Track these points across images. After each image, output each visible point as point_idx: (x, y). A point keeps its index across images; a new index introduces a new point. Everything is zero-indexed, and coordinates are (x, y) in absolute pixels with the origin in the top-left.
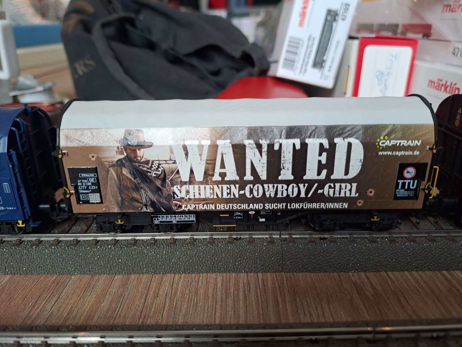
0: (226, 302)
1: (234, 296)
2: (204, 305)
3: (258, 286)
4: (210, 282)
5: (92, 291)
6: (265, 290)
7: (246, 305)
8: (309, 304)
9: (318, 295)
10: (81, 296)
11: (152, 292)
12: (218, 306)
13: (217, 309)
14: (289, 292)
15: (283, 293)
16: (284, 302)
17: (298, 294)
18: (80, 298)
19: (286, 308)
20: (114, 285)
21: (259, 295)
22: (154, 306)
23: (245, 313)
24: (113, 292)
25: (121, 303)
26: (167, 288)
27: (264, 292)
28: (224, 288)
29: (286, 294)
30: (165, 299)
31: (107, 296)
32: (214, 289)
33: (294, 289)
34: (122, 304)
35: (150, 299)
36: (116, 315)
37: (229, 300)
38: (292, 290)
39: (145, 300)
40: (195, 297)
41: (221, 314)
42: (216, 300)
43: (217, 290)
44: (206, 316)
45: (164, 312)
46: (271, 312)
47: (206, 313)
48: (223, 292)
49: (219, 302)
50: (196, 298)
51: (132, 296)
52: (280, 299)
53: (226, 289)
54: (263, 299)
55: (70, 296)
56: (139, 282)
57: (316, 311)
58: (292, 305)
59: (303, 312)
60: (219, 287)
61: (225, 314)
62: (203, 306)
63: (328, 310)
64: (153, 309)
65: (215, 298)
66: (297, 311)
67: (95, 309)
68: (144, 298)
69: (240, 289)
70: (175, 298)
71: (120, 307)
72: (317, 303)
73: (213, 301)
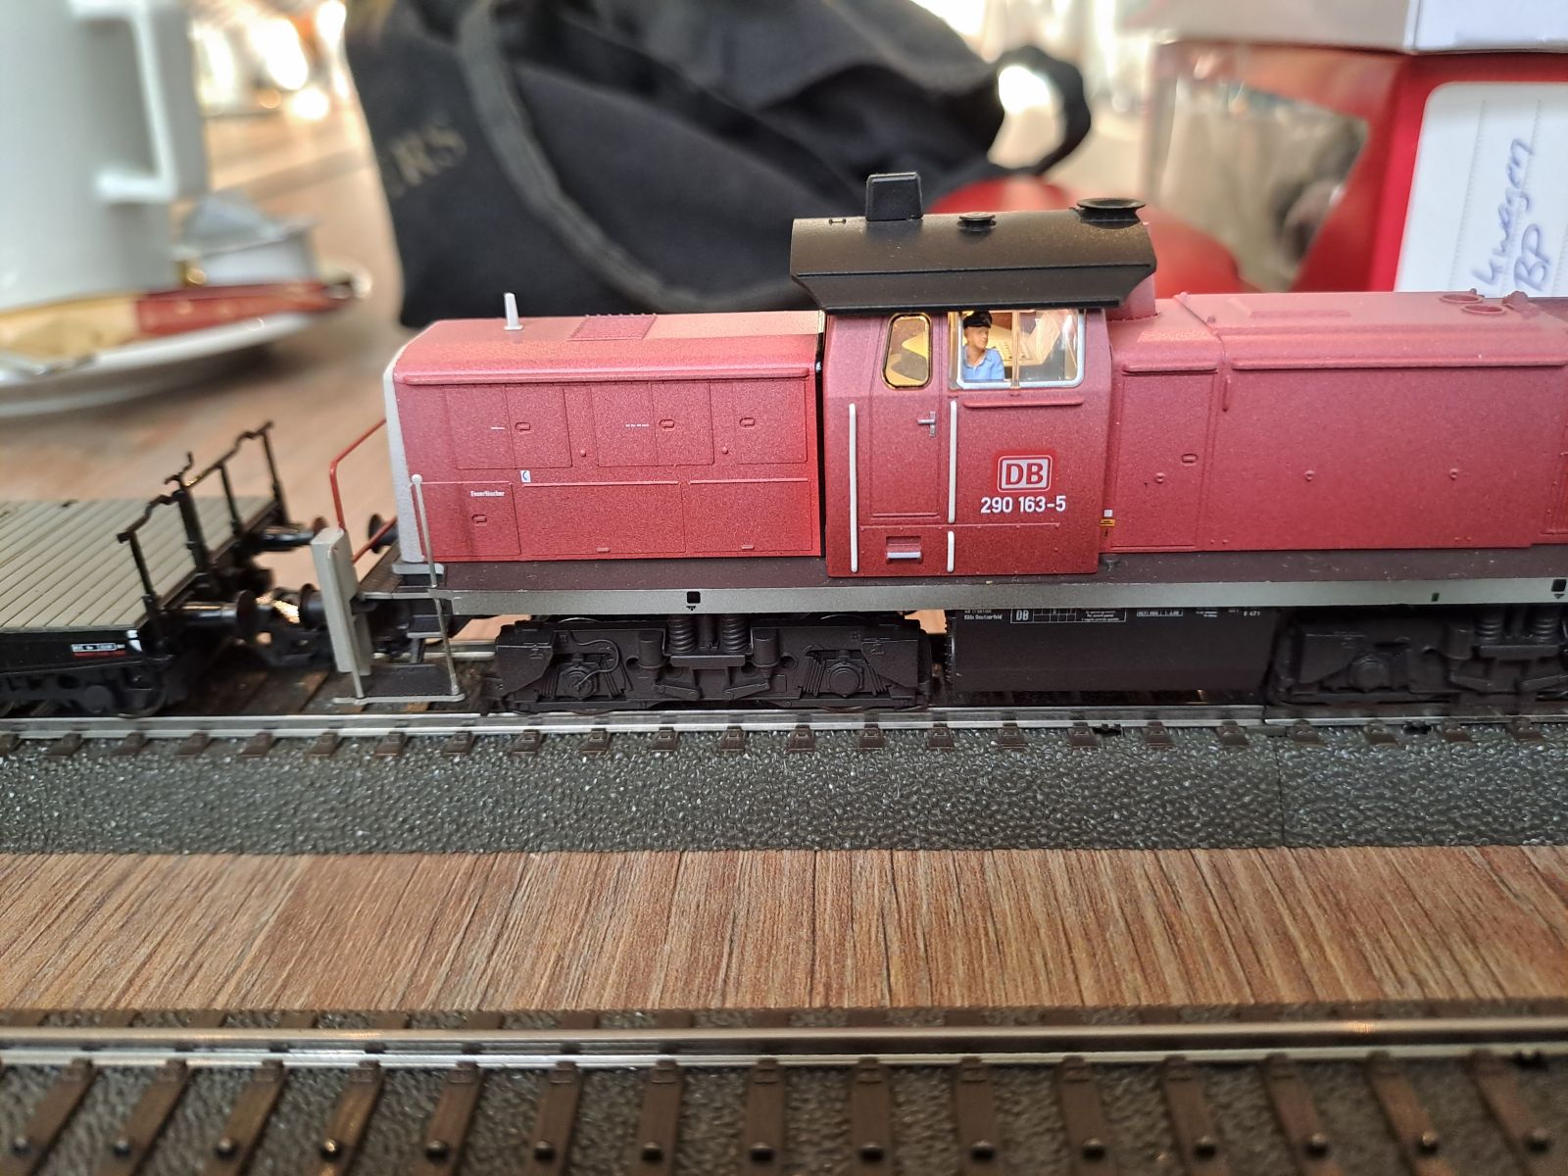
0: (1105, 941)
1: (1126, 921)
2: (1029, 950)
3: (1204, 888)
4: (1026, 874)
5: (615, 903)
6: (1233, 901)
7: (1179, 950)
8: (1405, 947)
9: (1427, 915)
10: (583, 921)
11: (829, 903)
12: (1080, 955)
13: (1079, 966)
14: (1320, 906)
15: (1299, 911)
16: (1313, 938)
17: (1354, 913)
18: (582, 927)
19: (1325, 959)
20: (688, 883)
21: (1216, 917)
22: (850, 953)
23: (1182, 978)
24: (694, 906)
25: (732, 941)
26: (876, 892)
27: (1230, 909)
28: (1081, 893)
29: (1311, 912)
30: (881, 929)
31: (672, 919)
32: (1045, 896)
33: (1335, 897)
34: (735, 945)
35: (827, 926)
36: (725, 981)
37: (1111, 936)
38: (1328, 901)
39: (814, 932)
40: (985, 921)
41: (1098, 981)
42: (1066, 934)
43: (1060, 898)
44: (1045, 987)
45: (893, 973)
46: (1276, 974)
47: (1042, 978)
48: (1085, 908)
49: (1080, 939)
50: (990, 925)
51: (762, 917)
52: (1294, 932)
53: (1091, 897)
54: (1232, 932)
55: (543, 918)
56: (772, 870)
57: (1436, 971)
58: (1342, 949)
59: (1390, 973)
60: (1064, 892)
61: (1113, 982)
62: (1025, 953)
63: (1477, 966)
64: (849, 962)
65: (1061, 928)
66: (1370, 971)
67: (642, 964)
68: (805, 924)
69: (1139, 896)
70: (918, 927)
71: (730, 954)
72: (1430, 943)
73: (1057, 938)
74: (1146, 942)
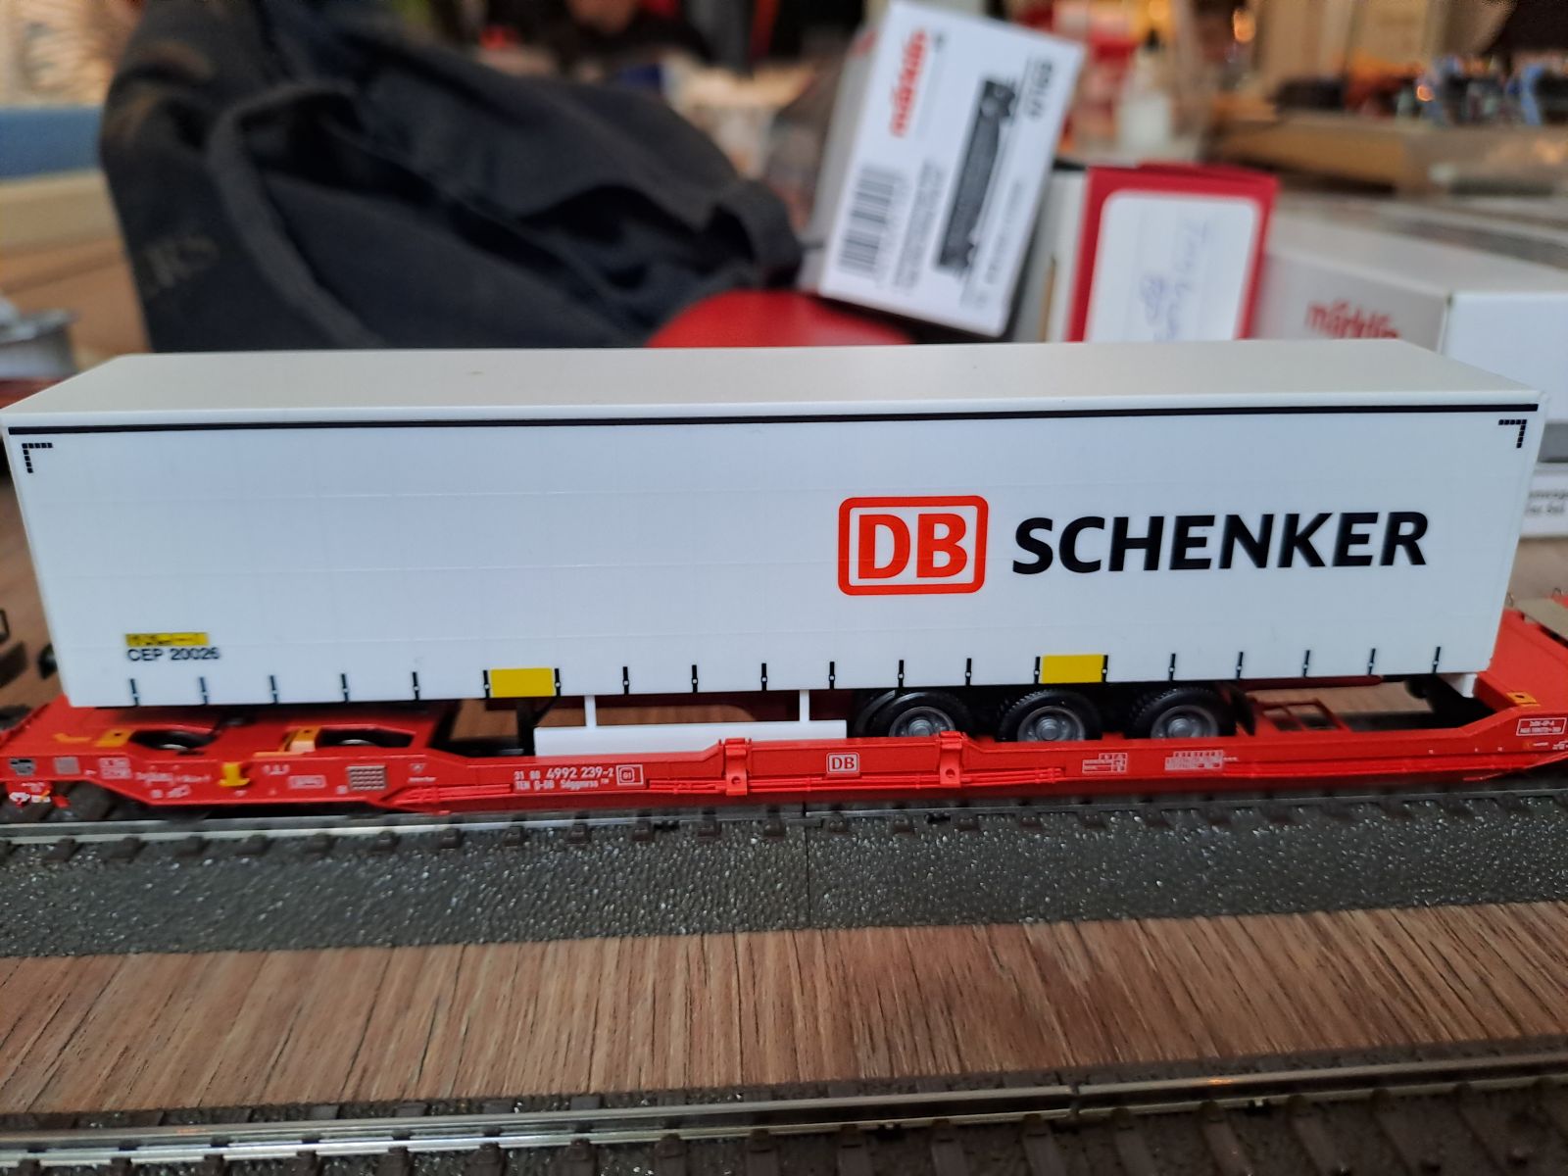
0: (629, 1018)
1: (654, 999)
2: (558, 1029)
5: (195, 996)
7: (691, 1024)
8: (890, 1016)
11: (392, 993)
13: (597, 1042)
14: (829, 979)
15: (809, 985)
16: (812, 1010)
17: (856, 985)
18: (155, 1021)
19: (816, 1029)
20: (267, 978)
21: (734, 992)
22: (395, 1038)
23: (685, 1051)
24: (266, 998)
25: (291, 1030)
26: (439, 983)
27: (750, 984)
28: (623, 975)
29: (819, 986)
30: (431, 1017)
31: (243, 1011)
32: (591, 978)
33: (844, 970)
34: (293, 1034)
35: (383, 1015)
36: (273, 1067)
37: (636, 1012)
39: (369, 1020)
40: (528, 1005)
41: (609, 1055)
42: (596, 1013)
43: (603, 981)
44: (561, 1062)
45: (429, 1054)
46: (768, 1043)
47: (561, 1054)
48: (622, 988)
49: (607, 1016)
50: (531, 1007)
51: (326, 1008)
52: (797, 1004)
53: (631, 978)
54: (744, 1006)
55: (122, 1013)
58: (834, 1018)
59: (868, 1041)
60: (609, 974)
61: (623, 1055)
62: (554, 1031)
64: (392, 1046)
65: (594, 1010)
67: (203, 1052)
68: (364, 1013)
69: (674, 976)
70: (466, 1013)
71: (286, 1043)
72: (913, 1012)
73: (587, 1017)
74: (664, 1017)
